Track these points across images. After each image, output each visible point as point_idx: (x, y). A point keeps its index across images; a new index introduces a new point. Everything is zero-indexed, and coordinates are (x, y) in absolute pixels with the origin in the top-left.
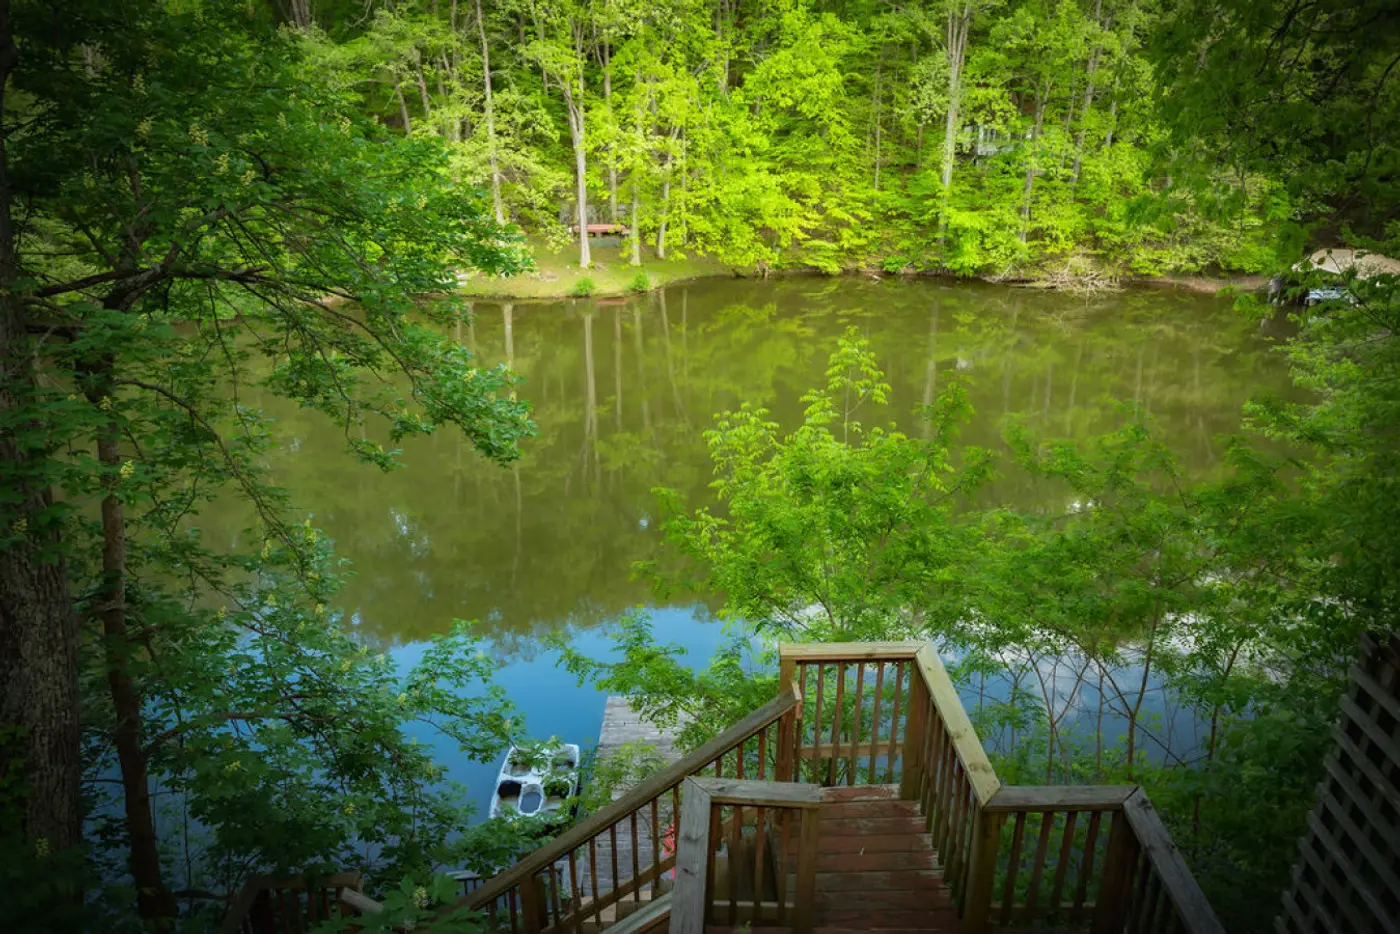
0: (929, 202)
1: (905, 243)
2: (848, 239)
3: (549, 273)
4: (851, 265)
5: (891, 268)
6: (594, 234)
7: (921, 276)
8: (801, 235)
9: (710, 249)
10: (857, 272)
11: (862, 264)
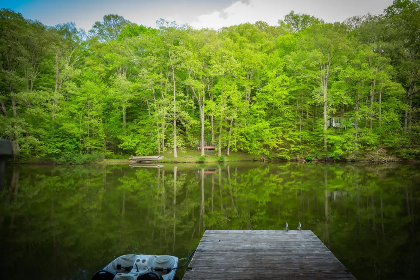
0: (321, 135)
1: (313, 150)
2: (293, 148)
3: (190, 157)
4: (294, 158)
5: (309, 158)
6: (206, 149)
7: (320, 161)
8: (276, 146)
9: (245, 148)
10: (297, 160)
11: (298, 157)
